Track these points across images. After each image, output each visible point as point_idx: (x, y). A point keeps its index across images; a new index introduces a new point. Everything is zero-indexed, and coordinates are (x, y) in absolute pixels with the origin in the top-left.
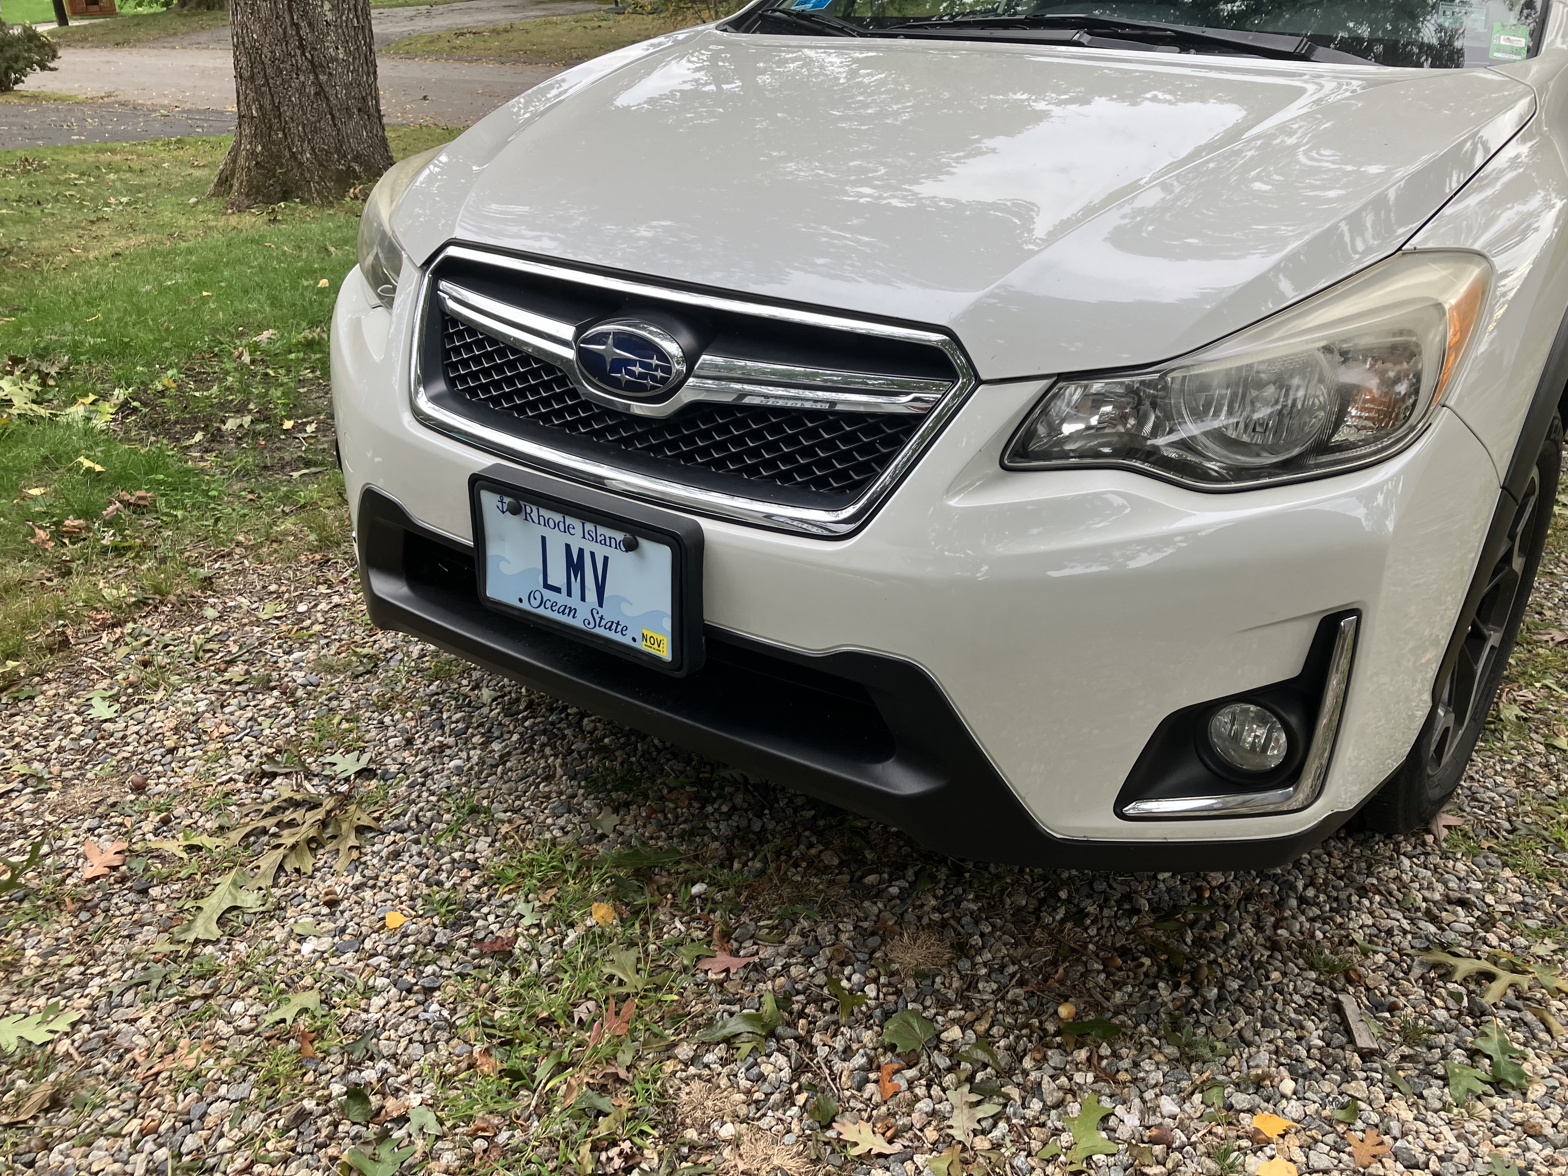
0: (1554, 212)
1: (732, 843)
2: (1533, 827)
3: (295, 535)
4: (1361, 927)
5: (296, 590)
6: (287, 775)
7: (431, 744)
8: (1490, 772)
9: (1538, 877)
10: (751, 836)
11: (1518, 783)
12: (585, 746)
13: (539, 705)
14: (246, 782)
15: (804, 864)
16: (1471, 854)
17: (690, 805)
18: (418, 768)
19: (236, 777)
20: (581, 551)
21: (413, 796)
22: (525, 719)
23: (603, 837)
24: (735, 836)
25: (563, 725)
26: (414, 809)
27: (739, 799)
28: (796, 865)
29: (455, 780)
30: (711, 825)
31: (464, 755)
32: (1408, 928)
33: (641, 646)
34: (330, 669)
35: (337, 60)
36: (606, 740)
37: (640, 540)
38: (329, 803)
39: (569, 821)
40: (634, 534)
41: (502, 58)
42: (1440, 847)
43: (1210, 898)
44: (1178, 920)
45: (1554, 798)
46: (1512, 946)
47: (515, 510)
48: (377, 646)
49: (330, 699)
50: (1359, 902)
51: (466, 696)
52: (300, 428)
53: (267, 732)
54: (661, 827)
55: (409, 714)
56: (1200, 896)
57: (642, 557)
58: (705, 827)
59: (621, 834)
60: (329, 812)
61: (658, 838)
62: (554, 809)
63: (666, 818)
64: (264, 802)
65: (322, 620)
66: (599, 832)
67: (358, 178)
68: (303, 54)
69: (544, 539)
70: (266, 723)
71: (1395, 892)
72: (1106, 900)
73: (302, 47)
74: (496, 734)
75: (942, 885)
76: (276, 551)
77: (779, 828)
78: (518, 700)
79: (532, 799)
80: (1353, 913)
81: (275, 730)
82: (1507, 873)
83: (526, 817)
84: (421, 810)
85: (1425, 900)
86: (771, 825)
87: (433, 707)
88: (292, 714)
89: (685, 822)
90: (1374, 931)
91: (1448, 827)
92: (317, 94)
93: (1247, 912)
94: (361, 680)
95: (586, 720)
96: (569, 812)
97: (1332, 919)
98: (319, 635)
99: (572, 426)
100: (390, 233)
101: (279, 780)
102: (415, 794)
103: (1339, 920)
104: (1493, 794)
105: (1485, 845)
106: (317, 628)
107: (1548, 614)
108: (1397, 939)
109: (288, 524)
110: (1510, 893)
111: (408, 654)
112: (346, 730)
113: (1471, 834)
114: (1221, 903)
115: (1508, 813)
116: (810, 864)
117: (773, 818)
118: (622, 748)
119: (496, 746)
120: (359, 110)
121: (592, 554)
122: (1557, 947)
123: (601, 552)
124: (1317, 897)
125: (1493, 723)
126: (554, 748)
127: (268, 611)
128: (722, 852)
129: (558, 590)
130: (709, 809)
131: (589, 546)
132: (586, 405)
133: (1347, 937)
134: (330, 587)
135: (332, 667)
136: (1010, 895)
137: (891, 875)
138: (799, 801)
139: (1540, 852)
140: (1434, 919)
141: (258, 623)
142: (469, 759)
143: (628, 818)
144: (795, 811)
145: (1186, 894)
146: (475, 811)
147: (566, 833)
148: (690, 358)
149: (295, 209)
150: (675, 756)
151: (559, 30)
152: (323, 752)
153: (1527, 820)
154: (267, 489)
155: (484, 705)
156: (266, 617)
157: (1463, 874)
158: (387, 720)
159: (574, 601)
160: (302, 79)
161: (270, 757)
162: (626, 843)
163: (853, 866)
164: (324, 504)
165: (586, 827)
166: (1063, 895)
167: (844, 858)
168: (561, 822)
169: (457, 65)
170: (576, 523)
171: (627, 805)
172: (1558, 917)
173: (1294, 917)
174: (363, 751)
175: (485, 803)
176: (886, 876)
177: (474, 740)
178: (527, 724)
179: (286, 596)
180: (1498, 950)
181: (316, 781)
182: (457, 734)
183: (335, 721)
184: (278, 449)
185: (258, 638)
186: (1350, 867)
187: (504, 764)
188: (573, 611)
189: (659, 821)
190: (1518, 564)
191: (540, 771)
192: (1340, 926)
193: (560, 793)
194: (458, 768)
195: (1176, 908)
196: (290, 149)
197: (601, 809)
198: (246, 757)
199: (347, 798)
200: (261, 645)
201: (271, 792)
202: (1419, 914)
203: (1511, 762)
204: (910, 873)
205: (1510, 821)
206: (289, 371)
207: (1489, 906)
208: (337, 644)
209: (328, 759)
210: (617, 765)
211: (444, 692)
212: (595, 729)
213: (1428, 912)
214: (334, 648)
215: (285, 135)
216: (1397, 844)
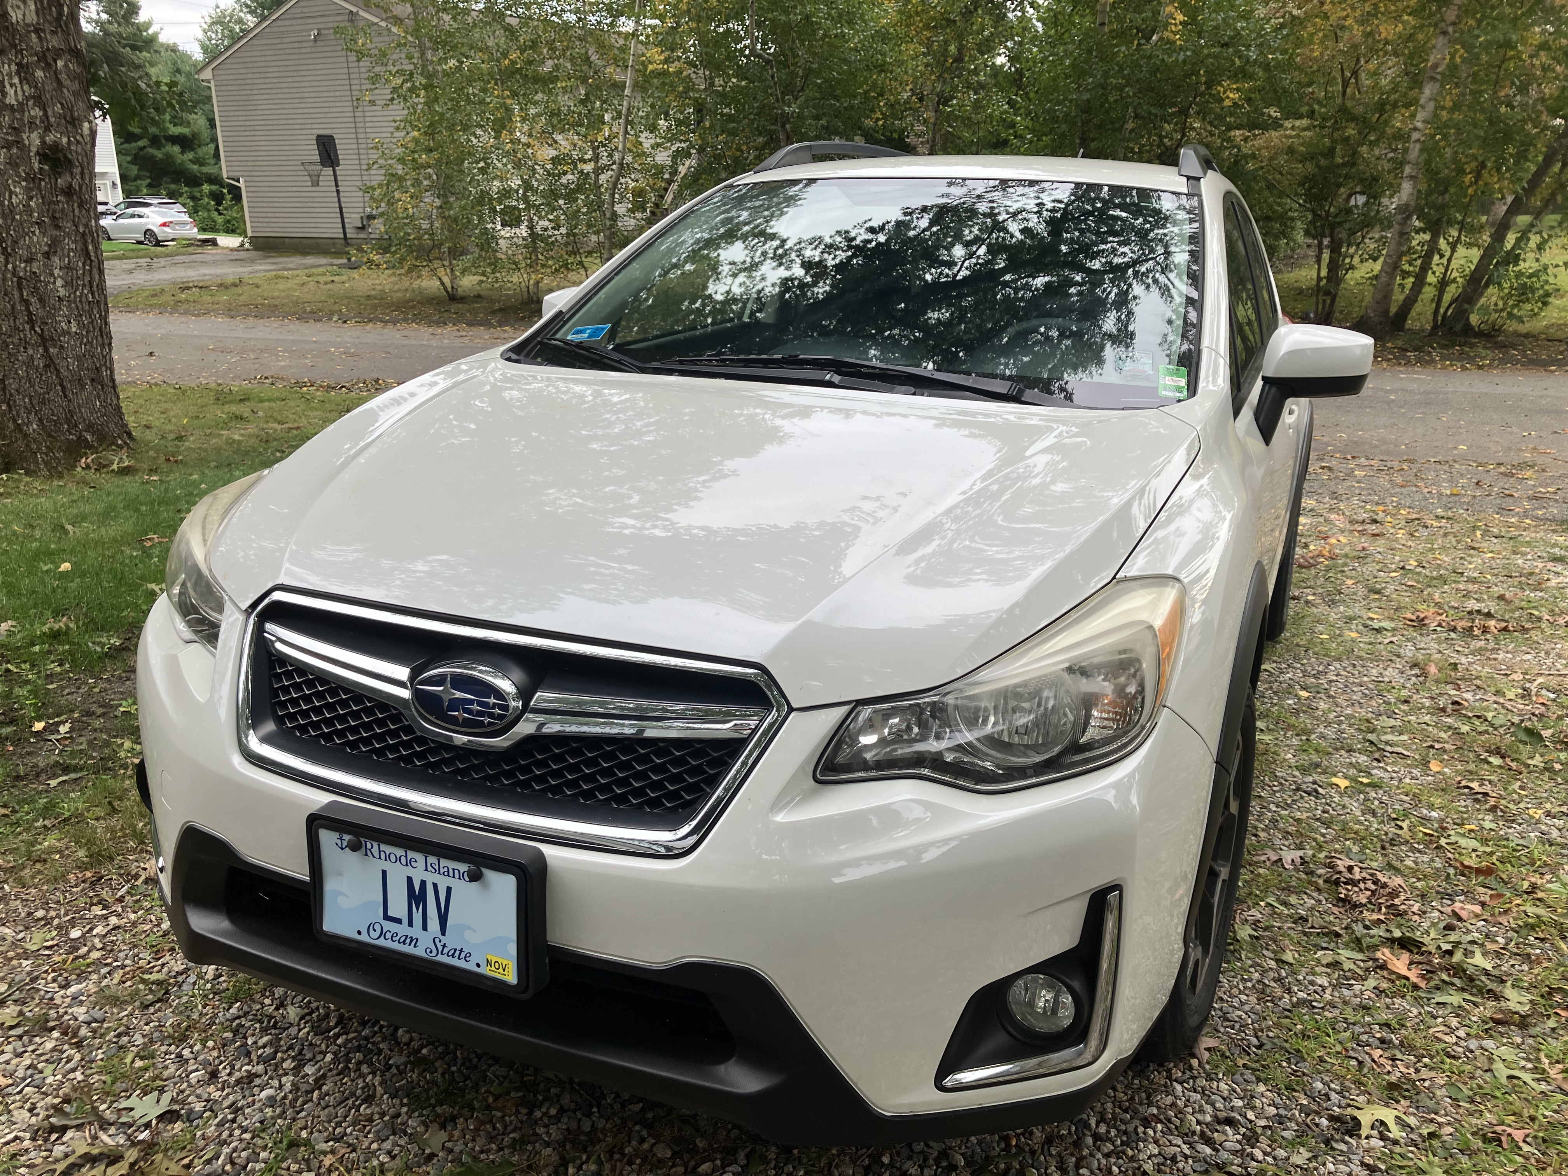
0: (1227, 522)
1: (564, 1146)
2: (1276, 1040)
3: (60, 852)
4: (1149, 1158)
5: (66, 914)
6: (79, 1127)
7: (237, 1075)
8: (1235, 991)
9: (1287, 1089)
10: (582, 1138)
11: (1259, 1000)
12: (403, 1059)
13: (350, 1019)
14: (33, 1139)
15: (638, 1161)
16: (1230, 1073)
17: (518, 1112)
18: (226, 1103)
19: (21, 1134)
20: (423, 883)
21: (225, 1135)
22: (337, 1036)
23: (432, 1156)
24: (566, 1139)
25: (377, 1039)
26: (226, 1150)
27: (566, 1100)
28: (630, 1163)
29: (269, 1112)
30: (541, 1130)
31: (275, 1083)
32: (1188, 1152)
33: (485, 970)
34: (116, 1001)
35: (69, 333)
36: (424, 1051)
37: (484, 870)
38: (132, 1155)
39: (396, 1144)
40: (478, 865)
41: (231, 312)
42: (1204, 1069)
43: (1017, 1145)
44: (991, 1171)
45: (1289, 1011)
46: (1274, 1158)
47: (355, 847)
48: (165, 970)
49: (119, 1036)
50: (1145, 1133)
51: (271, 1017)
52: (52, 729)
53: (50, 1080)
54: (491, 1139)
55: (210, 1044)
56: (1008, 1145)
57: (486, 886)
58: (536, 1134)
59: (451, 1151)
60: (132, 1165)
61: (488, 1151)
62: (378, 1132)
63: (494, 1128)
64: (57, 1161)
65: (100, 946)
66: (427, 1151)
67: (89, 446)
68: (32, 328)
69: (384, 873)
70: (49, 1070)
71: (1174, 1119)
72: (925, 1160)
73: (31, 322)
74: (309, 1056)
75: (772, 1165)
76: (39, 872)
77: (609, 1126)
78: (327, 1016)
79: (354, 1124)
80: (1141, 1145)
81: (59, 1077)
82: (1261, 1088)
83: (349, 1145)
84: (235, 1150)
85: (1199, 1123)
86: (601, 1124)
87: (236, 1032)
88: (78, 1057)
89: (513, 1131)
90: (1160, 1160)
91: (1208, 1049)
92: (46, 366)
93: (1050, 1155)
94: (152, 1010)
95: (400, 1032)
96: (394, 1134)
97: (1124, 1152)
98: (98, 963)
99: (408, 759)
100: (206, 572)
101: (69, 1134)
102: (227, 1133)
103: (1130, 1153)
104: (1240, 1013)
105: (1240, 1062)
106: (95, 955)
107: (1262, 835)
108: (1181, 1165)
109: (50, 841)
110: (1266, 1108)
111: (200, 976)
112: (140, 1069)
113: (1228, 1054)
114: (1027, 1149)
115: (1254, 1029)
116: (644, 1160)
117: (601, 1116)
118: (442, 1057)
119: (309, 1070)
120: (92, 380)
121: (435, 886)
122: (1311, 1154)
123: (443, 883)
124: (1108, 1132)
125: (1231, 944)
126: (371, 1064)
127: (36, 940)
128: (555, 1158)
129: (398, 921)
130: (538, 1114)
131: (431, 878)
132: (421, 741)
133: (1139, 1168)
134: (105, 907)
135: (117, 999)
136: (837, 1166)
137: (722, 1160)
138: (626, 1096)
139: (1284, 1064)
140: (1208, 1141)
141: (26, 955)
142: (281, 1086)
143: (456, 1133)
144: (623, 1105)
145: (995, 1145)
146: (293, 1144)
147: (393, 1158)
148: (525, 694)
149: (20, 481)
150: (497, 1060)
151: (291, 284)
152: (117, 1097)
153: (1271, 1034)
154: (22, 802)
155: (291, 1025)
156: (35, 948)
157: (1226, 1093)
158: (186, 1053)
159: (416, 931)
160: (31, 352)
161: (57, 1110)
162: (457, 1161)
163: (686, 1156)
164: (90, 815)
165: (414, 1148)
166: (886, 1160)
167: (677, 1149)
168: (387, 1145)
169: (183, 319)
170: (419, 857)
171: (453, 1119)
172: (1307, 1125)
173: (1092, 1155)
174: (162, 1091)
175: (304, 1134)
176: (718, 1162)
177: (285, 1065)
178: (339, 1041)
179: (56, 921)
180: (1264, 1165)
181: (112, 1131)
182: (264, 1060)
183: (128, 1060)
184: (28, 754)
185: (29, 973)
186: (1132, 1099)
187: (320, 1088)
188: (414, 941)
189: (488, 1132)
190: (1234, 807)
191: (359, 1092)
192: (1132, 1159)
193: (383, 1114)
194: (271, 1098)
195: (988, 1160)
196: (15, 421)
197: (427, 1127)
198: (30, 1110)
199: (149, 1148)
200: (34, 980)
201: (62, 1148)
202: (1196, 1138)
203: (1250, 980)
204: (741, 1156)
205: (1257, 1037)
206: (33, 666)
207: (1251, 1122)
208: (121, 972)
209: (124, 1104)
210: (438, 1076)
211: (246, 1014)
212: (411, 1039)
213: (1202, 1133)
214: (118, 976)
215: (9, 406)
216: (1169, 1071)
